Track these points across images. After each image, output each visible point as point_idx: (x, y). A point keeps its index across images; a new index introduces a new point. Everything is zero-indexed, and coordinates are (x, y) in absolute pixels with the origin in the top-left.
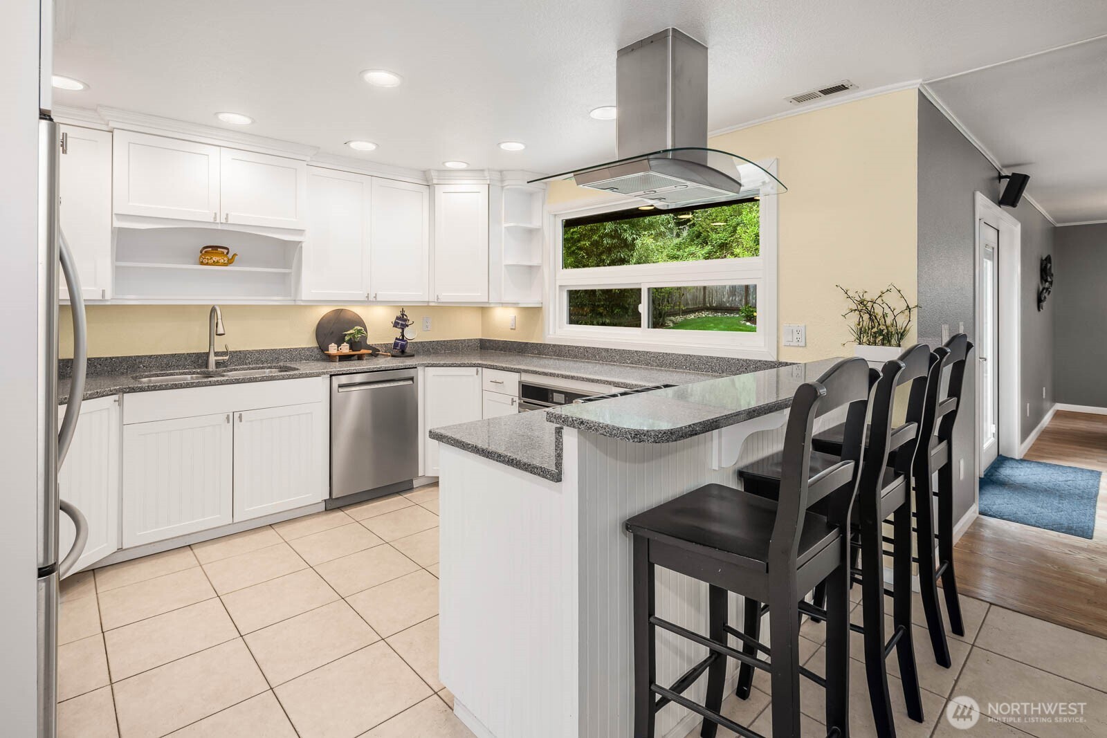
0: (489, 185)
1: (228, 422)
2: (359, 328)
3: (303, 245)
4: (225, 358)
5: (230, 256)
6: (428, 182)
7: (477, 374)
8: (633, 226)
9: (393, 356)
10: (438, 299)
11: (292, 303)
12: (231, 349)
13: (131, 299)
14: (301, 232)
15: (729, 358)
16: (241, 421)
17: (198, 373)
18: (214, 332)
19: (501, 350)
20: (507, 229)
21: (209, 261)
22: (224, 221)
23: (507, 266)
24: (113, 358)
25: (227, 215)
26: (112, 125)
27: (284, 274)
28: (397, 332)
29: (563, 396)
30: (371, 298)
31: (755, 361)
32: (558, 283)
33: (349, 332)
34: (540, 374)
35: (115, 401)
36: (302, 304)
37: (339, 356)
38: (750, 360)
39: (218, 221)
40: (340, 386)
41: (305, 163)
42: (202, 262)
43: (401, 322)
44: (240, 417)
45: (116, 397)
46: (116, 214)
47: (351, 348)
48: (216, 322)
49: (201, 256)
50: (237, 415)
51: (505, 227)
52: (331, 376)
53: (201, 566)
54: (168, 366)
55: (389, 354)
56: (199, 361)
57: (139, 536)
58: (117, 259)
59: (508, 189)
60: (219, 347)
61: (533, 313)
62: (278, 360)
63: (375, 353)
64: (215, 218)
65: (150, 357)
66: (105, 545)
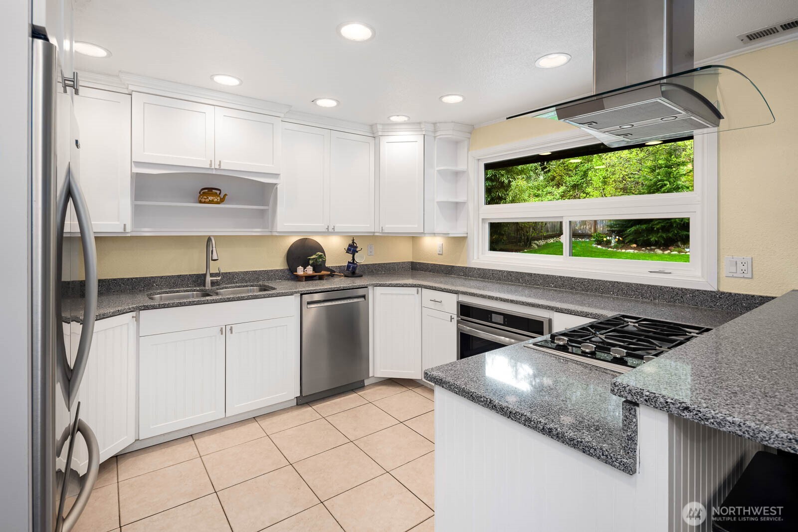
0: (424, 135)
1: (222, 334)
2: (320, 253)
3: (278, 186)
4: (218, 278)
5: (222, 196)
6: (374, 134)
7: (418, 293)
8: (508, 172)
9: (345, 276)
10: (382, 230)
11: (269, 234)
12: (222, 271)
13: (147, 232)
14: (276, 175)
15: (661, 287)
16: (232, 333)
17: (198, 291)
18: (209, 258)
19: (430, 271)
20: (439, 171)
21: (206, 200)
22: (217, 167)
23: (437, 202)
24: (133, 278)
25: (220, 162)
26: (131, 88)
27: (263, 210)
28: (349, 257)
29: (502, 317)
30: (330, 230)
31: (692, 290)
32: (482, 217)
33: (312, 257)
34: (478, 296)
35: (133, 317)
36: (277, 235)
37: (305, 277)
38: (686, 289)
39: (213, 167)
40: (309, 303)
41: (280, 119)
42: (201, 201)
43: (352, 249)
44: (231, 329)
45: (134, 314)
46: (134, 162)
47: (314, 270)
48: (211, 250)
49: (200, 197)
50: (228, 328)
51: (437, 171)
52: (302, 295)
53: (200, 457)
54: (175, 285)
55: (342, 274)
56: (199, 280)
57: (153, 429)
58: (136, 199)
59: (440, 139)
60: (213, 270)
61: (459, 241)
62: (258, 280)
63: (332, 273)
64: (211, 165)
65: (161, 277)
66: (126, 437)
